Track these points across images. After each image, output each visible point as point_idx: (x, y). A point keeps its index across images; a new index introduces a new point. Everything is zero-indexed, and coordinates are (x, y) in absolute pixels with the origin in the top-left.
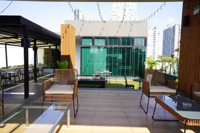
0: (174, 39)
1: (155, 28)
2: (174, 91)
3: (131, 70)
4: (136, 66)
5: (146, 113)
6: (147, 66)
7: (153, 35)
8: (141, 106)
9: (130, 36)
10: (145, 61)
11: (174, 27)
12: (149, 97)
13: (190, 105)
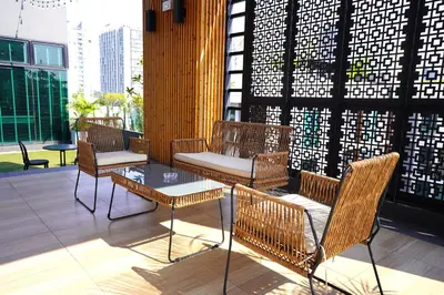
0: (122, 57)
1: (80, 26)
2: (144, 157)
3: (32, 125)
4: (45, 115)
5: (92, 212)
6: (73, 115)
7: (77, 41)
8: (78, 199)
9: (19, 37)
10: (66, 102)
11: (121, 30)
12: (97, 176)
13: (175, 176)
